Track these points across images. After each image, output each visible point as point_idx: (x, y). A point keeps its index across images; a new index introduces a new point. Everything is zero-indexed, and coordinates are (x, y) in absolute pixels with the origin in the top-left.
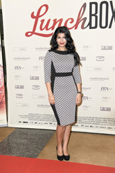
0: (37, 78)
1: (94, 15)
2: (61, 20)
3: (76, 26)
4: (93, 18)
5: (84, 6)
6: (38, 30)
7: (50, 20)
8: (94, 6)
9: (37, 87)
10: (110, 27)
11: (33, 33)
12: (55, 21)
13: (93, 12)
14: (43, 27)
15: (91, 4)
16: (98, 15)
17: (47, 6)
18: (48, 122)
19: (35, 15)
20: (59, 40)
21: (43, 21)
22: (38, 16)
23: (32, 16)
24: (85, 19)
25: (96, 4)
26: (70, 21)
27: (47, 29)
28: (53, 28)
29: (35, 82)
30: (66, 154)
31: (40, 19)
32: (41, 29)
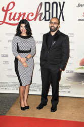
0: (7, 56)
1: (47, 11)
2: (24, 14)
3: (35, 19)
4: (47, 13)
5: (41, 4)
6: (7, 20)
9: (6, 62)
11: (4, 22)
12: (20, 14)
13: (47, 9)
14: (11, 18)
15: (46, 3)
16: (51, 11)
17: (14, 3)
18: (15, 88)
19: (5, 9)
21: (11, 14)
22: (7, 10)
24: (42, 14)
25: (49, 3)
26: (31, 14)
27: (14, 20)
28: (18, 19)
30: (26, 105)
31: (9, 12)
32: (10, 20)
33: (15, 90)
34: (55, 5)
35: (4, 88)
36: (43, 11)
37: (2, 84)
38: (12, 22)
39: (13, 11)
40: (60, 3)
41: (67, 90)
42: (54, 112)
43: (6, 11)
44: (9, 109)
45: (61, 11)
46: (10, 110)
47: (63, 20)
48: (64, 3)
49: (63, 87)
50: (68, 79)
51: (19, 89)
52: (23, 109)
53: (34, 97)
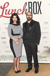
0: (5, 38)
1: (30, 8)
4: (30, 9)
5: (26, 3)
6: (4, 15)
7: (10, 10)
8: (30, 4)
9: (5, 42)
10: (38, 14)
11: (2, 16)
13: (30, 7)
14: (7, 13)
15: (29, 3)
16: (32, 8)
17: (8, 3)
18: (11, 59)
19: (3, 7)
21: (6, 10)
22: (4, 8)
25: (31, 3)
26: (20, 10)
27: (9, 14)
29: (4, 40)
30: (19, 70)
31: (5, 9)
32: (6, 14)
33: (11, 60)
35: (4, 59)
36: (27, 7)
37: (2, 57)
39: (8, 8)
41: (45, 59)
42: (37, 73)
43: (3, 8)
44: (8, 72)
45: (39, 7)
46: (8, 74)
47: (41, 14)
48: (41, 2)
49: (42, 57)
50: (45, 52)
51: (13, 59)
53: (23, 64)
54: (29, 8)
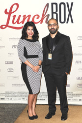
0: (11, 63)
1: (55, 13)
2: (29, 16)
5: (47, 5)
6: (11, 24)
7: (20, 16)
8: (54, 6)
9: (11, 70)
11: (7, 26)
12: (24, 16)
13: (54, 11)
15: (52, 4)
16: (58, 13)
17: (17, 5)
18: (22, 98)
19: (8, 11)
20: (28, 31)
21: (14, 16)
22: (11, 12)
23: (6, 12)
25: (56, 4)
26: (37, 17)
27: (18, 23)
28: (23, 22)
29: (10, 66)
30: (35, 115)
31: (12, 15)
32: (13, 23)
33: (22, 100)
34: (62, 6)
35: (10, 98)
36: (49, 12)
37: (7, 94)
38: (16, 25)
39: (17, 14)
40: (67, 3)
41: (78, 98)
42: (65, 120)
43: (9, 14)
44: (16, 119)
45: (70, 12)
47: (72, 22)
48: (72, 3)
49: (73, 95)
50: (78, 86)
52: (31, 118)
53: (42, 106)
54: (53, 13)
